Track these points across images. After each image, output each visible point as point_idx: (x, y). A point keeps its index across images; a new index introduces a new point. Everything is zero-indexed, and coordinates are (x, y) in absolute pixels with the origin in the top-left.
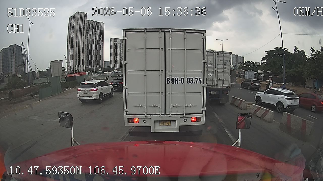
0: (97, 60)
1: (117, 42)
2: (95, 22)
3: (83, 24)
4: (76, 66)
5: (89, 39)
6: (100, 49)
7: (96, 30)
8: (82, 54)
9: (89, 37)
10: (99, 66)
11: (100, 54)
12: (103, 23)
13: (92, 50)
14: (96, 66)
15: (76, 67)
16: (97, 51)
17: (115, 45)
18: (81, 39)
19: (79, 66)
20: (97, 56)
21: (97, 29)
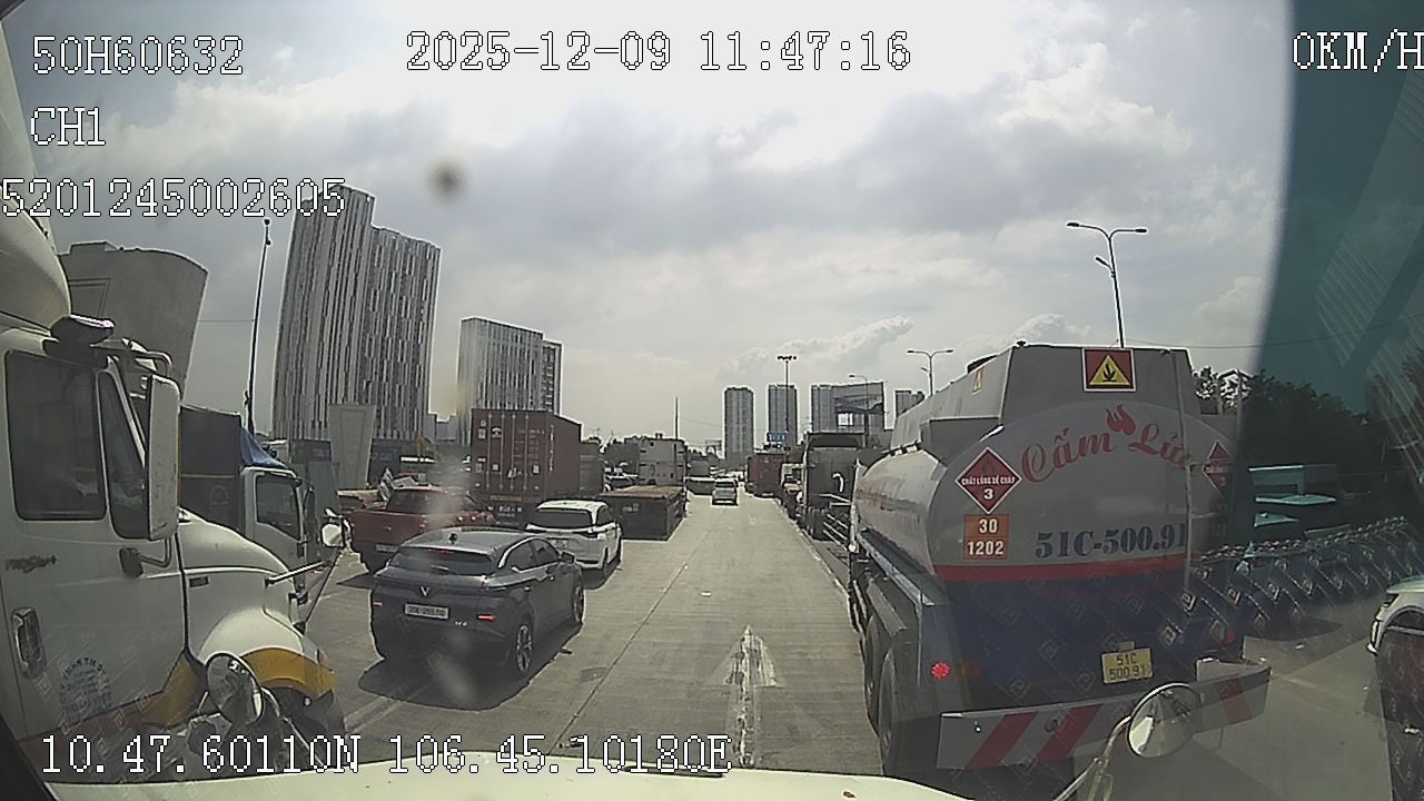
0: (399, 405)
1: (490, 336)
2: (404, 238)
3: (356, 246)
4: (313, 422)
5: (374, 310)
6: (416, 361)
7: (404, 276)
8: (342, 375)
9: (374, 305)
10: (408, 432)
11: (413, 382)
12: (437, 246)
13: (382, 363)
14: (395, 432)
15: (313, 426)
16: (401, 370)
17: (483, 353)
18: (343, 311)
19: (326, 426)
20: (400, 387)
21: (407, 272)
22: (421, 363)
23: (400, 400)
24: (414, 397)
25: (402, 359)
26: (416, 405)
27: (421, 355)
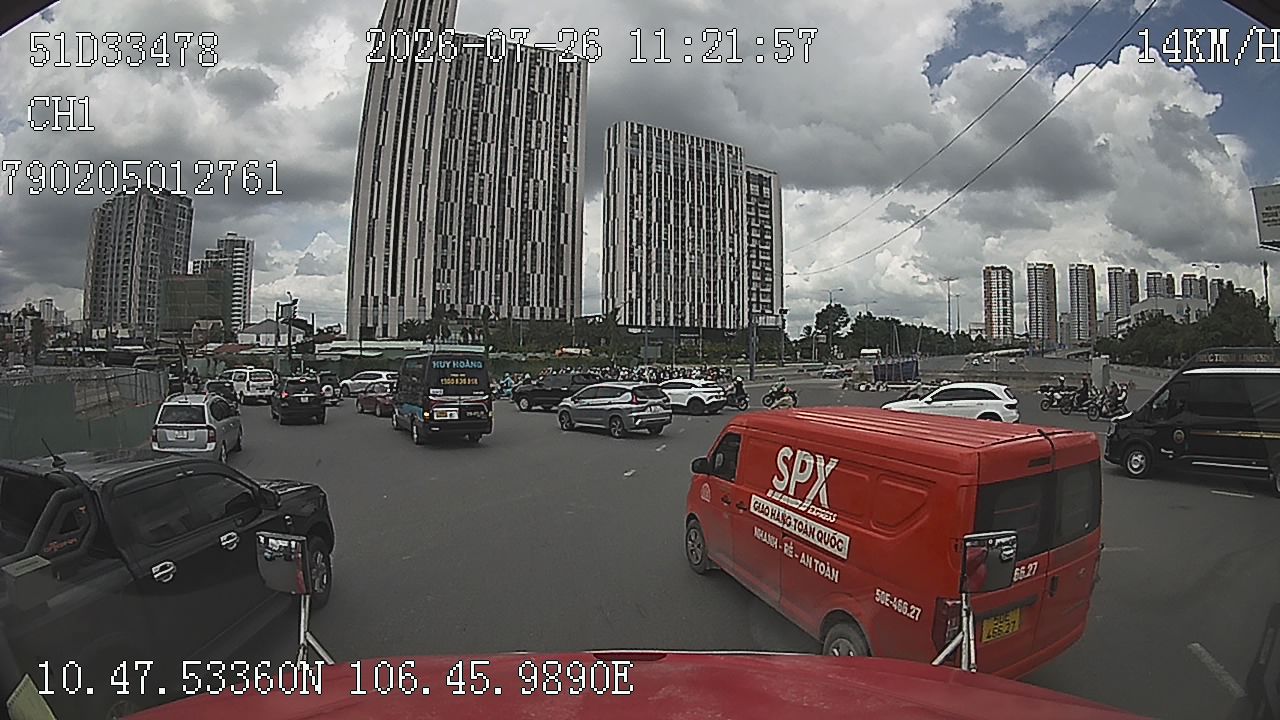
0: (533, 270)
1: (650, 148)
2: (528, 47)
9: (484, 132)
10: (548, 309)
22: (568, 209)
23: (534, 264)
24: (558, 258)
25: (535, 206)
26: (560, 271)
27: (569, 198)
